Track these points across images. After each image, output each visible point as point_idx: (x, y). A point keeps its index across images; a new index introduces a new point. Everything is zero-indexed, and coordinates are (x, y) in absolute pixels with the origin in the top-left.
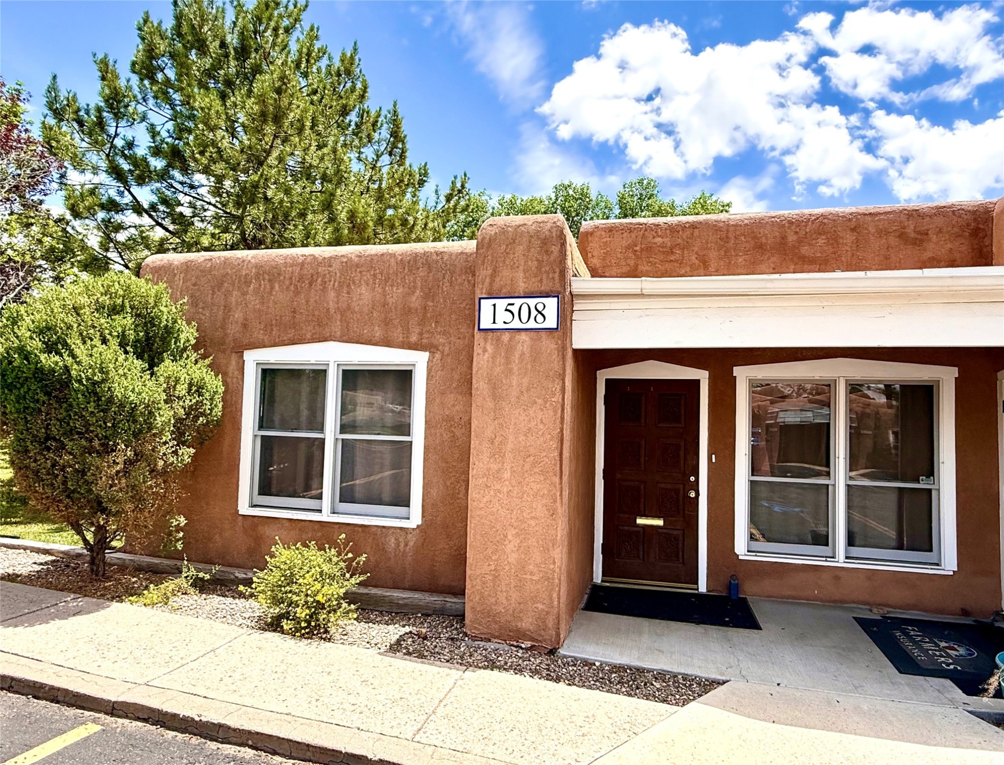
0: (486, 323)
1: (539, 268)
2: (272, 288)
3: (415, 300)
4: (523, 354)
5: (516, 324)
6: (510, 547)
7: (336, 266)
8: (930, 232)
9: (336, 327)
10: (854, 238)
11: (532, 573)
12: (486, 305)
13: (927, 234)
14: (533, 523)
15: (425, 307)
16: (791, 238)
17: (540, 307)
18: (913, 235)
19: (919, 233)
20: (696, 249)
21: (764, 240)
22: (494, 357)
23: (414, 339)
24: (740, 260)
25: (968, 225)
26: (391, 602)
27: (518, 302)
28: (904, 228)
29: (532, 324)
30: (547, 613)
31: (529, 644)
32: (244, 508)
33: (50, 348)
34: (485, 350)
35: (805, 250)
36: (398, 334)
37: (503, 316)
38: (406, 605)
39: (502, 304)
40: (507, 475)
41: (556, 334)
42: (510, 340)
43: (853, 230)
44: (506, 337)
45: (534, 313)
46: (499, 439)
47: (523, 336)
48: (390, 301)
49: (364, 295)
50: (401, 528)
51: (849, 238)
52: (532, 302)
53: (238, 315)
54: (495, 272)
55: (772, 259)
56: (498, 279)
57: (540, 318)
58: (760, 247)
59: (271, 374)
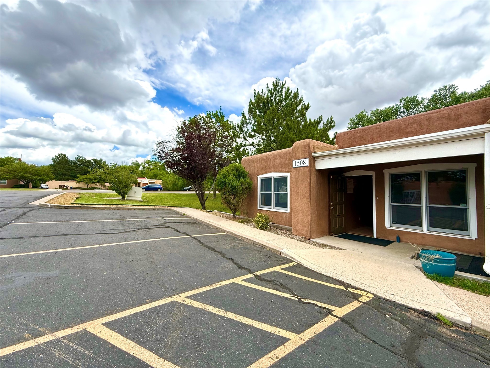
0: (294, 166)
1: (304, 152)
2: (262, 162)
3: (287, 162)
4: (301, 172)
5: (300, 166)
6: (300, 215)
7: (272, 156)
9: (273, 169)
10: (428, 122)
11: (305, 221)
12: (294, 162)
13: (460, 115)
14: (305, 210)
15: (289, 163)
16: (403, 127)
17: (304, 161)
20: (370, 135)
21: (393, 129)
22: (296, 173)
23: (287, 170)
24: (385, 136)
26: (281, 227)
27: (300, 160)
29: (303, 165)
30: (308, 230)
31: (304, 237)
32: (259, 208)
33: (224, 177)
34: (294, 172)
35: (408, 130)
36: (284, 170)
37: (297, 164)
38: (284, 228)
39: (297, 161)
40: (299, 199)
41: (308, 167)
42: (299, 169)
43: (428, 119)
44: (298, 168)
45: (303, 162)
46: (297, 191)
47: (302, 168)
48: (282, 162)
49: (278, 161)
50: (286, 213)
51: (426, 123)
52: (303, 160)
53: (256, 168)
54: (296, 154)
55: (397, 134)
56: (296, 156)
57: (304, 163)
58: (392, 131)
59: (262, 180)
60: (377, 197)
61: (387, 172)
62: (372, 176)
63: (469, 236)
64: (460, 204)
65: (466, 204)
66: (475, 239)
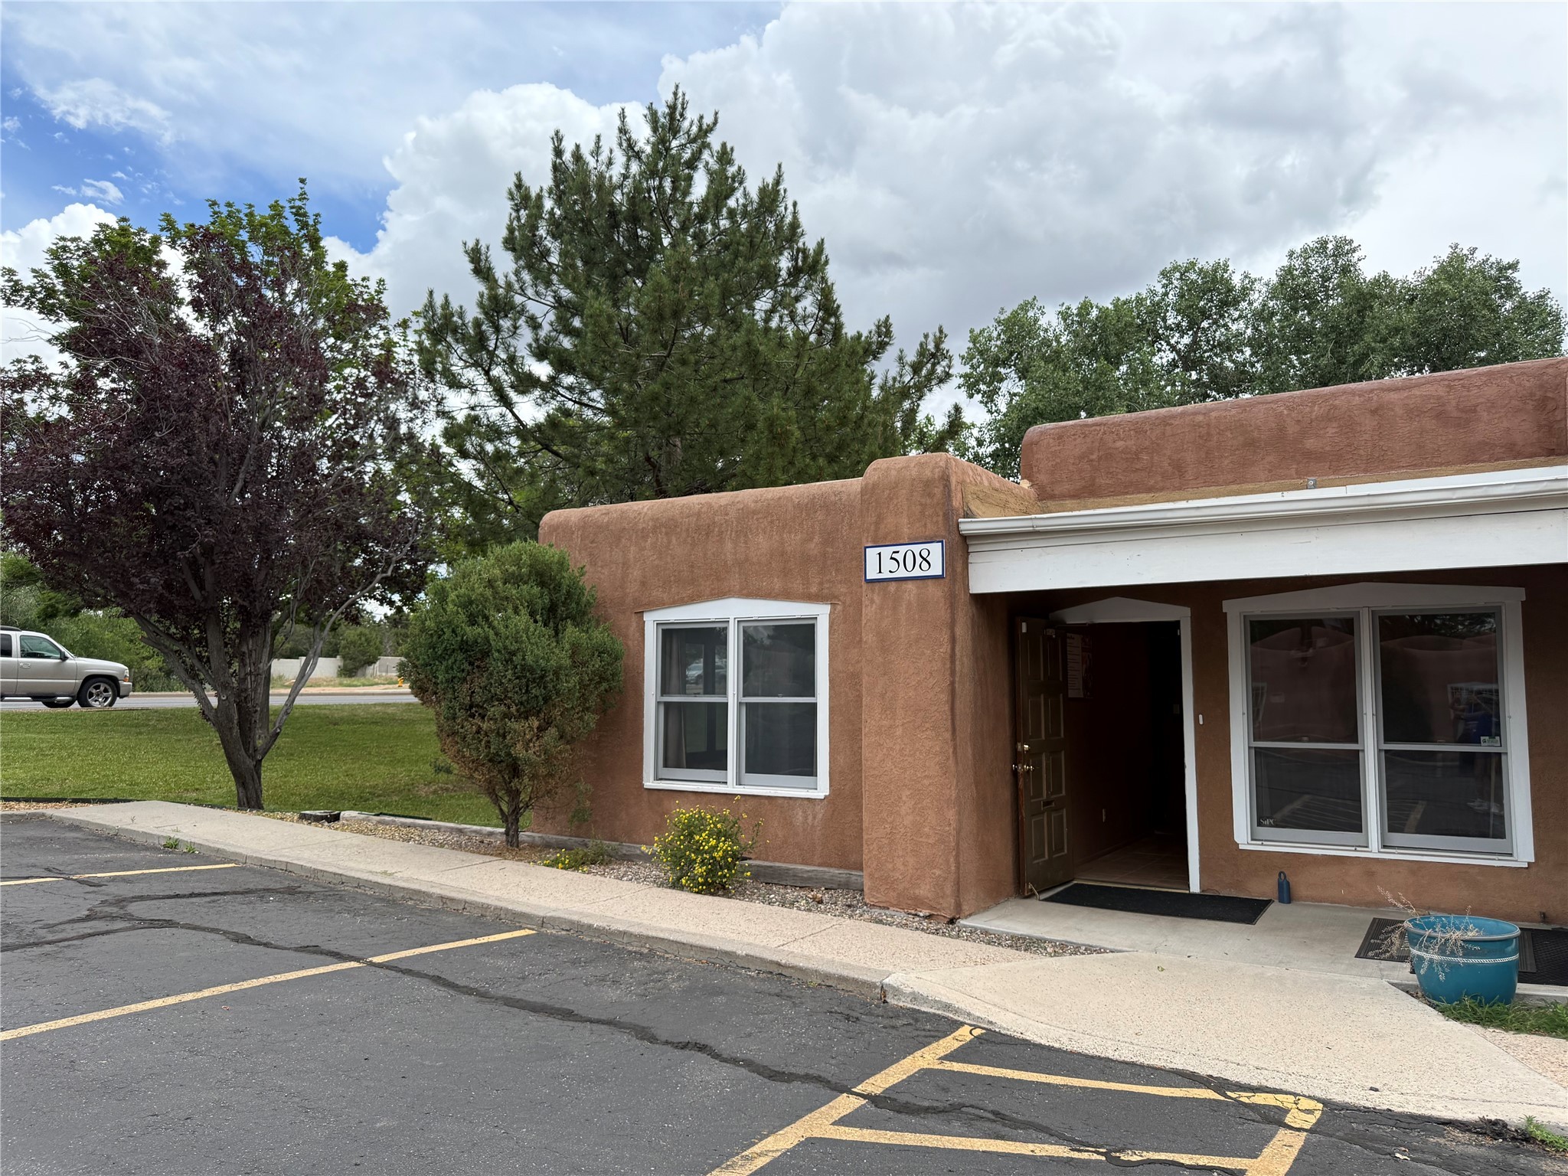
0: (872, 573)
1: (922, 513)
2: (669, 542)
3: (814, 548)
4: (909, 603)
5: (902, 573)
6: (904, 810)
7: (733, 514)
8: (1478, 409)
9: (735, 581)
11: (928, 836)
12: (872, 554)
14: (926, 782)
15: (824, 555)
16: (1292, 429)
17: (925, 554)
18: (1455, 414)
19: (1462, 411)
20: (1168, 453)
21: (1256, 434)
22: (881, 608)
23: (814, 589)
24: (1226, 462)
25: (1532, 395)
26: (795, 875)
27: (902, 549)
28: (1444, 405)
29: (917, 573)
30: (945, 879)
31: (927, 912)
32: (649, 783)
34: (872, 601)
35: (1310, 443)
36: (797, 586)
37: (888, 565)
38: (810, 879)
39: (887, 552)
40: (899, 732)
41: (942, 581)
42: (897, 590)
43: (1374, 412)
44: (893, 586)
45: (919, 560)
46: (889, 694)
47: (910, 585)
48: (789, 549)
49: (762, 544)
50: (808, 799)
51: (1369, 423)
52: (916, 548)
53: (636, 573)
54: (880, 518)
55: (1270, 458)
56: (882, 526)
57: (925, 565)
58: (1251, 444)
59: (670, 635)
60: (1201, 716)
61: (1235, 611)
62: (1176, 625)
63: (1511, 855)
64: (1482, 738)
65: (1498, 738)
66: (1529, 863)
